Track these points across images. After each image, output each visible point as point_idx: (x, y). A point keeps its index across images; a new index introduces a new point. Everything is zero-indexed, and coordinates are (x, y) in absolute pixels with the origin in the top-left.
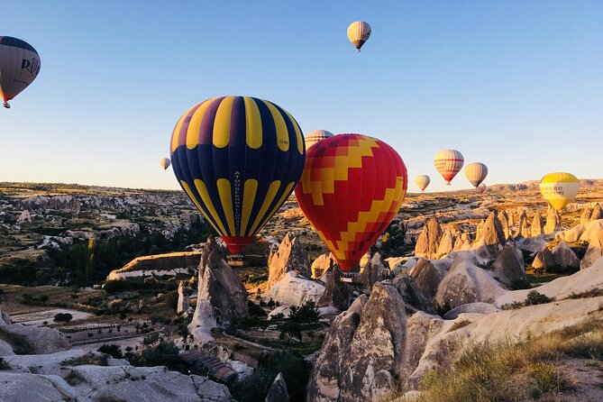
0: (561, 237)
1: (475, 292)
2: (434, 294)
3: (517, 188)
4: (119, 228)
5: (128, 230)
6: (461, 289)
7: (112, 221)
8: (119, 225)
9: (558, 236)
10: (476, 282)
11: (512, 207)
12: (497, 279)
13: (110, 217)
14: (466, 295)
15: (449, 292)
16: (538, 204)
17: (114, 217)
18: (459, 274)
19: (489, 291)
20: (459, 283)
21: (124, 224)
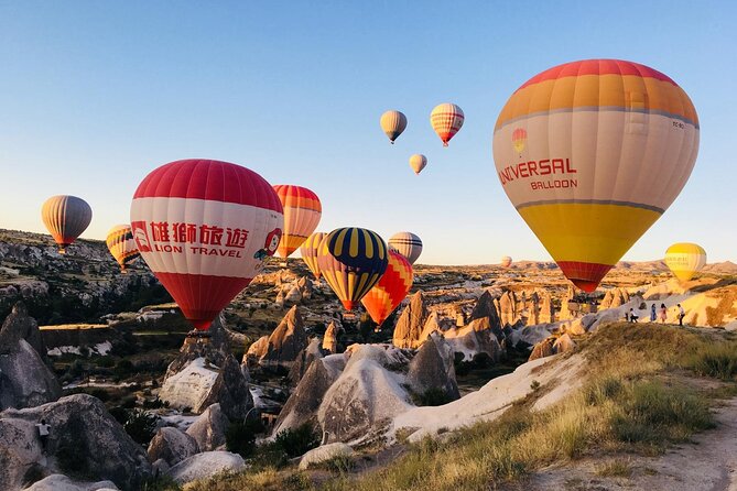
0: (567, 328)
1: (365, 406)
2: (316, 405)
3: (546, 266)
4: (18, 287)
5: (29, 290)
6: (348, 401)
7: (10, 277)
8: (18, 283)
9: (564, 326)
10: (370, 391)
11: (529, 287)
12: (407, 387)
13: (9, 271)
14: (354, 410)
15: (333, 405)
16: (559, 286)
17: (16, 272)
18: (350, 378)
19: (387, 405)
20: (347, 391)
21: (27, 282)
